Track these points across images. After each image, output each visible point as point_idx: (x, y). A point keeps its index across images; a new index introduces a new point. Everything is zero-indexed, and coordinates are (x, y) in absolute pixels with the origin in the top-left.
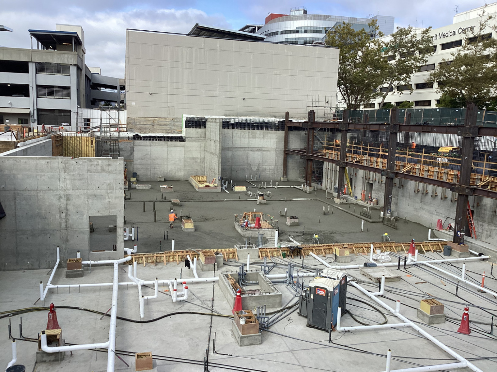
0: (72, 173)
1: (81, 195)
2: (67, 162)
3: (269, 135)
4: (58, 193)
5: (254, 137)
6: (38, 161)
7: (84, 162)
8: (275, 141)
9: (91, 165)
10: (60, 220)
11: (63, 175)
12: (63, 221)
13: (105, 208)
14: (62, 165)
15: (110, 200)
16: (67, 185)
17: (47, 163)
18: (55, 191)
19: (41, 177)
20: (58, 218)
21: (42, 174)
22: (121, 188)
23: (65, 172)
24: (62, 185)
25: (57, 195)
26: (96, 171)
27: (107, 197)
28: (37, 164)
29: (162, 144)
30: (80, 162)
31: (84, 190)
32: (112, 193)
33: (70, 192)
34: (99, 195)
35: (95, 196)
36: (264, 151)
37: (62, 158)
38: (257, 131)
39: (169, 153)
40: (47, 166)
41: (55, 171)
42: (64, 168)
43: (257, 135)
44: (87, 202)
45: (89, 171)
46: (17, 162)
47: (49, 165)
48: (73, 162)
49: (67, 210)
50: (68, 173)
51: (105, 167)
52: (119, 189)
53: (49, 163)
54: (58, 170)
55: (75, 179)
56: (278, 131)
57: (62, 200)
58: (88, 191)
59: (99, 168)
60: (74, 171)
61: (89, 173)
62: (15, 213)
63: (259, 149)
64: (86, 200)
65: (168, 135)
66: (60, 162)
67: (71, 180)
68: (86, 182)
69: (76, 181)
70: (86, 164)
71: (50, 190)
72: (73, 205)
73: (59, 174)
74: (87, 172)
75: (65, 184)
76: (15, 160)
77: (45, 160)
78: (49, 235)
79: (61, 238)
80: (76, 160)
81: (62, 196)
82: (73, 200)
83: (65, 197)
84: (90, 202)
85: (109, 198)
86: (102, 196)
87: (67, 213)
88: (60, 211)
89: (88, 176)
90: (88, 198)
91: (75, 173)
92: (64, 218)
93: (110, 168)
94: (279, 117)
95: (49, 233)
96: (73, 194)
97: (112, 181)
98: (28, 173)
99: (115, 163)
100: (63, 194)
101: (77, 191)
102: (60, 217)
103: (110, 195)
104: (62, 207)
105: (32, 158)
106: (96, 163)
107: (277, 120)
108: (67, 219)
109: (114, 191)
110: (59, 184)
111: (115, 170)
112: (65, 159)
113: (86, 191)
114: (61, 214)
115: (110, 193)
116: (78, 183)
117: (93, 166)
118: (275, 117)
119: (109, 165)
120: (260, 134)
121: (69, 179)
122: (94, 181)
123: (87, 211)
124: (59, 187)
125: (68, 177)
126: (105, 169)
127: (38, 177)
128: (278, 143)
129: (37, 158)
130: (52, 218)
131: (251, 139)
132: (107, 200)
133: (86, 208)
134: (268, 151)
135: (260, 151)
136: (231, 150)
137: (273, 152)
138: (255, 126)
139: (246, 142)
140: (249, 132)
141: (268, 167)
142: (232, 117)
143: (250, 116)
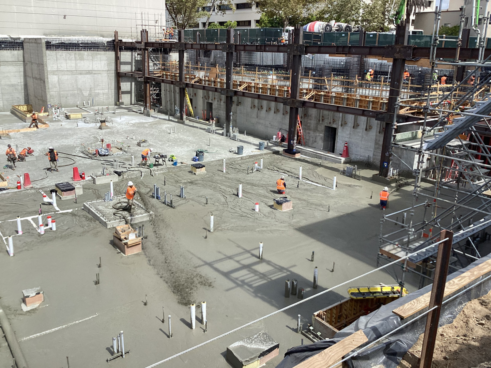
3: (99, 56)
5: (82, 59)
8: (106, 62)
36: (95, 74)
38: (84, 52)
43: (85, 57)
56: (107, 52)
63: (89, 72)
94: (107, 37)
107: (105, 40)
118: (103, 37)
120: (88, 55)
128: (109, 65)
131: (78, 61)
134: (100, 74)
135: (91, 74)
136: (56, 75)
137: (105, 74)
138: (81, 46)
139: (74, 65)
140: (75, 54)
141: (101, 92)
142: (54, 37)
143: (73, 36)
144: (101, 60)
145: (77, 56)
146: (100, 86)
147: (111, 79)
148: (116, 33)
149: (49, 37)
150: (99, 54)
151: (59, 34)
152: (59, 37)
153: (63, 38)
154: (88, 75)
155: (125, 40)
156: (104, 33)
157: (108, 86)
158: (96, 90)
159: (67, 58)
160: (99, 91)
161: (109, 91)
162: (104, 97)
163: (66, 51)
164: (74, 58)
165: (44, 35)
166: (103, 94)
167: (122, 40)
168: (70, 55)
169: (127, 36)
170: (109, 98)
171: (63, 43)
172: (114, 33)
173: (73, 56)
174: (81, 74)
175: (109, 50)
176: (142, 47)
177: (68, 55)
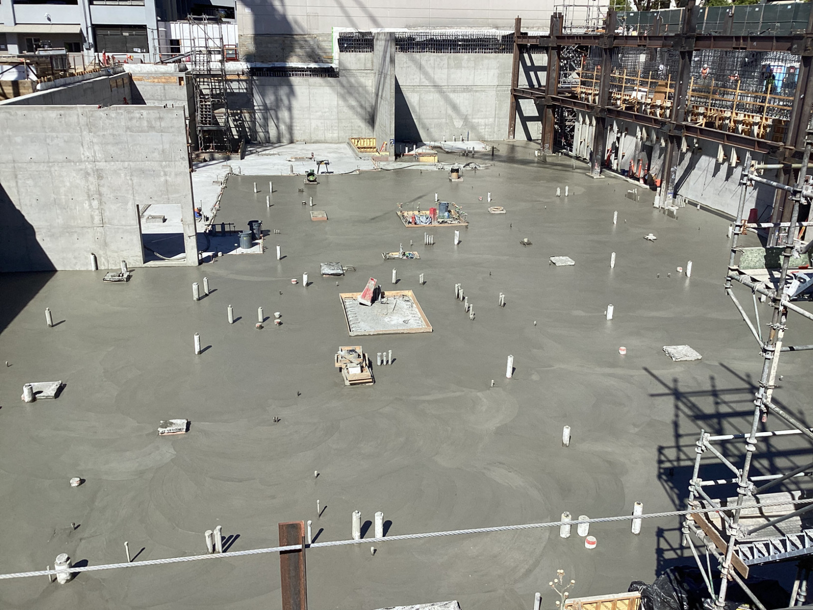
0: (101, 133)
1: (120, 169)
2: (92, 115)
3: (486, 62)
4: (83, 167)
5: (459, 66)
6: (45, 114)
7: (119, 113)
8: (496, 72)
9: (131, 119)
10: (90, 210)
11: (87, 137)
12: (96, 213)
13: (161, 191)
14: (83, 120)
15: (168, 178)
16: (95, 153)
17: (59, 116)
18: (78, 164)
19: (52, 140)
20: (88, 208)
21: (54, 134)
22: (183, 158)
23: (90, 132)
24: (87, 154)
25: (81, 170)
26: (140, 129)
27: (162, 173)
28: (43, 118)
29: (299, 82)
30: (113, 115)
31: (124, 161)
32: (169, 166)
33: (101, 165)
34: (149, 171)
35: (143, 171)
36: (476, 91)
37: (84, 107)
38: (463, 54)
39: (311, 99)
40: (60, 122)
41: (74, 129)
42: (87, 125)
43: (464, 64)
44: (130, 182)
45: (128, 128)
46: (11, 115)
47: (63, 119)
48: (101, 113)
49: (100, 194)
50: (94, 133)
51: (153, 123)
52: (181, 160)
53: (62, 116)
54: (78, 129)
55: (108, 144)
56: (501, 54)
57: (91, 179)
58: (131, 163)
59: (145, 124)
60: (104, 129)
61: (129, 133)
62: (19, 200)
63: (467, 89)
64: (128, 178)
65: (309, 66)
66: (80, 114)
67: (102, 144)
68: (125, 148)
69: (109, 147)
70: (123, 117)
71: (70, 161)
72: (109, 187)
73: (81, 136)
74: (126, 131)
75: (92, 151)
76: (9, 113)
77: (55, 112)
78: (75, 236)
79: (95, 241)
80: (105, 110)
81: (90, 171)
82: (107, 178)
83: (94, 172)
84: (135, 181)
85: (165, 175)
86: (154, 171)
87: (101, 200)
88: (89, 197)
89: (129, 138)
90: (132, 175)
91: (105, 133)
92: (97, 207)
93: (163, 124)
94: (504, 27)
95: (76, 232)
96: (107, 168)
97: (167, 146)
98: (30, 133)
99: (170, 115)
100: (91, 168)
101: (113, 163)
102: (90, 205)
103: (166, 170)
104: (92, 189)
105: (35, 110)
106: (138, 115)
107: (500, 33)
108: (102, 209)
109: (173, 163)
110: (82, 152)
111: (171, 127)
112: (87, 110)
113: (126, 163)
114: (92, 201)
115: (166, 166)
116: (112, 149)
117: (134, 121)
118: (497, 28)
119: (160, 118)
120: (469, 60)
121: (97, 144)
122: (138, 146)
123: (132, 197)
124: (83, 157)
125: (95, 140)
126: (154, 126)
127: (48, 141)
128: (501, 76)
129: (42, 107)
130: (77, 208)
131: (452, 70)
132: (162, 179)
133: (131, 192)
134: (484, 91)
135: (470, 91)
136: (417, 92)
137: (492, 93)
138: (460, 45)
139: (445, 76)
140: (449, 58)
141: (482, 121)
142: (420, 30)
143: (451, 27)
144: (488, 69)
145: (452, 63)
146: (482, 111)
147: (500, 101)
148: (518, 21)
149: (412, 31)
150: (486, 58)
151: (428, 26)
152: (427, 31)
153: (433, 31)
154: (465, 94)
155: (532, 32)
156: (499, 22)
157: (494, 112)
158: (474, 118)
159: (436, 65)
160: (480, 120)
161: (495, 121)
162: (487, 130)
163: (435, 54)
164: (446, 66)
165: (408, 27)
166: (486, 125)
167: (527, 33)
168: (441, 60)
169: (538, 25)
170: (494, 132)
171: (432, 39)
172: (514, 21)
173: (446, 62)
174: (454, 91)
175: (502, 51)
176: (550, 45)
177: (438, 59)
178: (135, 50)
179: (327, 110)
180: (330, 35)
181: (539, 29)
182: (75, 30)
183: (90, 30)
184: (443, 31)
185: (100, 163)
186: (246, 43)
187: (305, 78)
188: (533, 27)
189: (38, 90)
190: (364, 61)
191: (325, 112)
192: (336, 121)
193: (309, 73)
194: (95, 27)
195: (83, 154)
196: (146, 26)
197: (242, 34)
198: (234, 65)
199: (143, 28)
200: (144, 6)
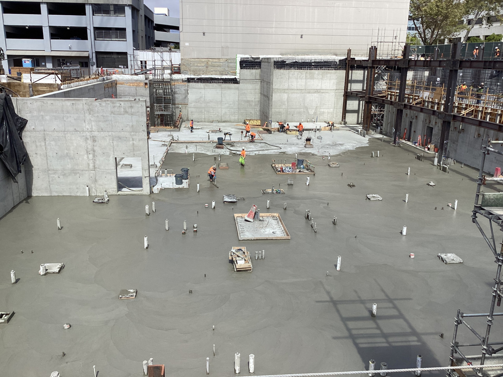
0: (96, 115)
1: (106, 136)
2: (91, 104)
3: (329, 75)
4: (84, 134)
5: (312, 78)
6: (64, 103)
7: (107, 104)
8: (335, 81)
9: (114, 107)
10: (87, 160)
11: (88, 117)
12: (91, 162)
13: (130, 150)
14: (86, 107)
15: (134, 142)
16: (92, 126)
17: (72, 105)
18: (81, 133)
19: (67, 119)
20: (86, 159)
21: (68, 115)
22: (144, 131)
23: (90, 114)
24: (87, 127)
25: (83, 136)
26: (119, 113)
27: (131, 139)
28: (63, 105)
29: (216, 87)
30: (104, 104)
31: (109, 132)
32: (136, 135)
33: (96, 133)
34: (123, 137)
35: (120, 138)
36: (323, 93)
37: (86, 100)
38: (315, 70)
39: (223, 96)
40: (73, 108)
41: (80, 112)
42: (88, 110)
43: (315, 76)
44: (112, 144)
45: (112, 112)
46: (44, 103)
47: (74, 106)
48: (97, 103)
49: (94, 151)
50: (92, 115)
51: (127, 109)
52: (143, 131)
53: (74, 105)
54: (83, 112)
55: (100, 121)
56: (338, 71)
57: (89, 142)
58: (113, 133)
59: (122, 110)
60: (98, 112)
61: (112, 115)
62: (46, 153)
63: (317, 91)
64: (111, 142)
65: (222, 77)
66: (84, 104)
67: (96, 121)
68: (110, 124)
69: (100, 123)
70: (109, 105)
71: (77, 131)
72: (99, 146)
73: (84, 116)
74: (111, 114)
75: (91, 126)
76: (43, 102)
77: (70, 102)
78: (78, 175)
79: (90, 178)
80: (99, 101)
81: (88, 137)
82: (99, 141)
83: (91, 138)
84: (115, 144)
85: (133, 140)
86: (126, 138)
87: (94, 154)
88: (87, 152)
89: (112, 119)
90: (113, 140)
91: (99, 115)
92: (92, 159)
93: (133, 110)
94: (340, 55)
95: (78, 173)
96: (99, 135)
97: (135, 124)
98: (55, 114)
99: (137, 105)
100: (89, 135)
101: (102, 133)
102: (88, 157)
103: (134, 137)
104: (89, 148)
105: (58, 100)
106: (118, 105)
107: (337, 59)
108: (95, 160)
109: (138, 133)
110: (84, 126)
111: (138, 112)
112: (88, 101)
113: (110, 133)
114: (89, 155)
115: (133, 135)
116: (102, 125)
117: (116, 109)
118: (336, 55)
119: (131, 107)
120: (318, 74)
121: (93, 121)
122: (117, 123)
123: (113, 153)
124: (85, 129)
125: (92, 119)
126: (127, 111)
127: (65, 119)
128: (338, 84)
129: (62, 99)
130: (80, 158)
131: (308, 80)
132: (131, 143)
133: (112, 150)
134: (327, 93)
135: (318, 93)
136: (286, 93)
137: (333, 93)
138: (313, 65)
139: (304, 84)
140: (307, 73)
141: (326, 111)
142: (289, 56)
143: (308, 55)
144: (330, 79)
145: (308, 76)
146: (326, 105)
147: (338, 98)
148: (349, 51)
149: (284, 57)
150: (329, 73)
151: (294, 54)
152: (294, 57)
153: (297, 57)
154: (316, 94)
155: (358, 58)
156: (338, 52)
157: (333, 106)
158: (322, 109)
159: (298, 77)
160: (325, 110)
161: (334, 110)
162: (329, 116)
163: (298, 70)
164: (304, 77)
165: (282, 54)
166: (328, 113)
167: (354, 58)
168: (302, 74)
169: (362, 53)
170: (333, 117)
171: (296, 62)
172: (347, 51)
173: (304, 75)
174: (309, 93)
175: (340, 69)
176: (369, 65)
177: (300, 74)
178: (120, 66)
179: (231, 103)
180: (235, 59)
181: (362, 56)
182: (86, 54)
183: (94, 55)
184: (303, 57)
185: (95, 133)
186: (185, 64)
187: (220, 84)
188: (358, 55)
189: (62, 89)
190: (255, 74)
191: (231, 104)
192: (237, 109)
193: (222, 81)
194: (97, 53)
195: (85, 127)
196: (127, 52)
197: (183, 58)
198: (178, 76)
199: (126, 54)
200: (126, 41)
